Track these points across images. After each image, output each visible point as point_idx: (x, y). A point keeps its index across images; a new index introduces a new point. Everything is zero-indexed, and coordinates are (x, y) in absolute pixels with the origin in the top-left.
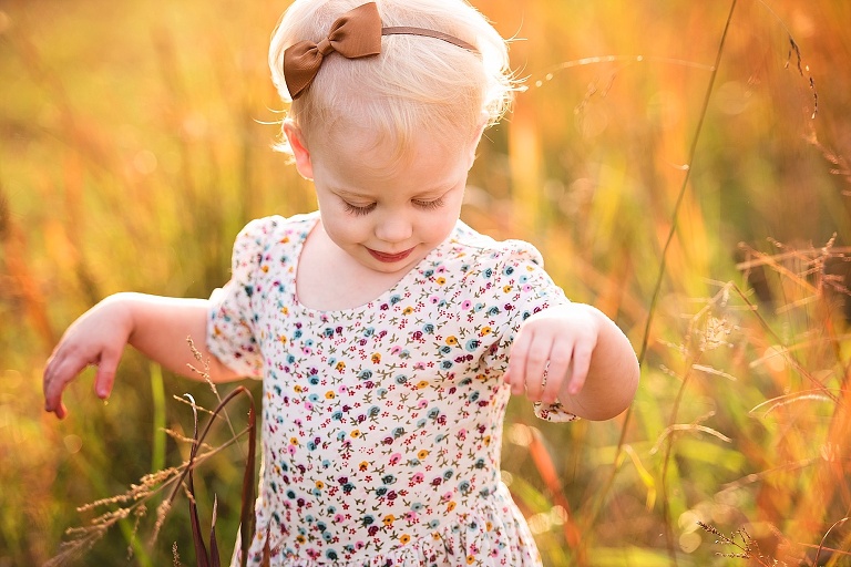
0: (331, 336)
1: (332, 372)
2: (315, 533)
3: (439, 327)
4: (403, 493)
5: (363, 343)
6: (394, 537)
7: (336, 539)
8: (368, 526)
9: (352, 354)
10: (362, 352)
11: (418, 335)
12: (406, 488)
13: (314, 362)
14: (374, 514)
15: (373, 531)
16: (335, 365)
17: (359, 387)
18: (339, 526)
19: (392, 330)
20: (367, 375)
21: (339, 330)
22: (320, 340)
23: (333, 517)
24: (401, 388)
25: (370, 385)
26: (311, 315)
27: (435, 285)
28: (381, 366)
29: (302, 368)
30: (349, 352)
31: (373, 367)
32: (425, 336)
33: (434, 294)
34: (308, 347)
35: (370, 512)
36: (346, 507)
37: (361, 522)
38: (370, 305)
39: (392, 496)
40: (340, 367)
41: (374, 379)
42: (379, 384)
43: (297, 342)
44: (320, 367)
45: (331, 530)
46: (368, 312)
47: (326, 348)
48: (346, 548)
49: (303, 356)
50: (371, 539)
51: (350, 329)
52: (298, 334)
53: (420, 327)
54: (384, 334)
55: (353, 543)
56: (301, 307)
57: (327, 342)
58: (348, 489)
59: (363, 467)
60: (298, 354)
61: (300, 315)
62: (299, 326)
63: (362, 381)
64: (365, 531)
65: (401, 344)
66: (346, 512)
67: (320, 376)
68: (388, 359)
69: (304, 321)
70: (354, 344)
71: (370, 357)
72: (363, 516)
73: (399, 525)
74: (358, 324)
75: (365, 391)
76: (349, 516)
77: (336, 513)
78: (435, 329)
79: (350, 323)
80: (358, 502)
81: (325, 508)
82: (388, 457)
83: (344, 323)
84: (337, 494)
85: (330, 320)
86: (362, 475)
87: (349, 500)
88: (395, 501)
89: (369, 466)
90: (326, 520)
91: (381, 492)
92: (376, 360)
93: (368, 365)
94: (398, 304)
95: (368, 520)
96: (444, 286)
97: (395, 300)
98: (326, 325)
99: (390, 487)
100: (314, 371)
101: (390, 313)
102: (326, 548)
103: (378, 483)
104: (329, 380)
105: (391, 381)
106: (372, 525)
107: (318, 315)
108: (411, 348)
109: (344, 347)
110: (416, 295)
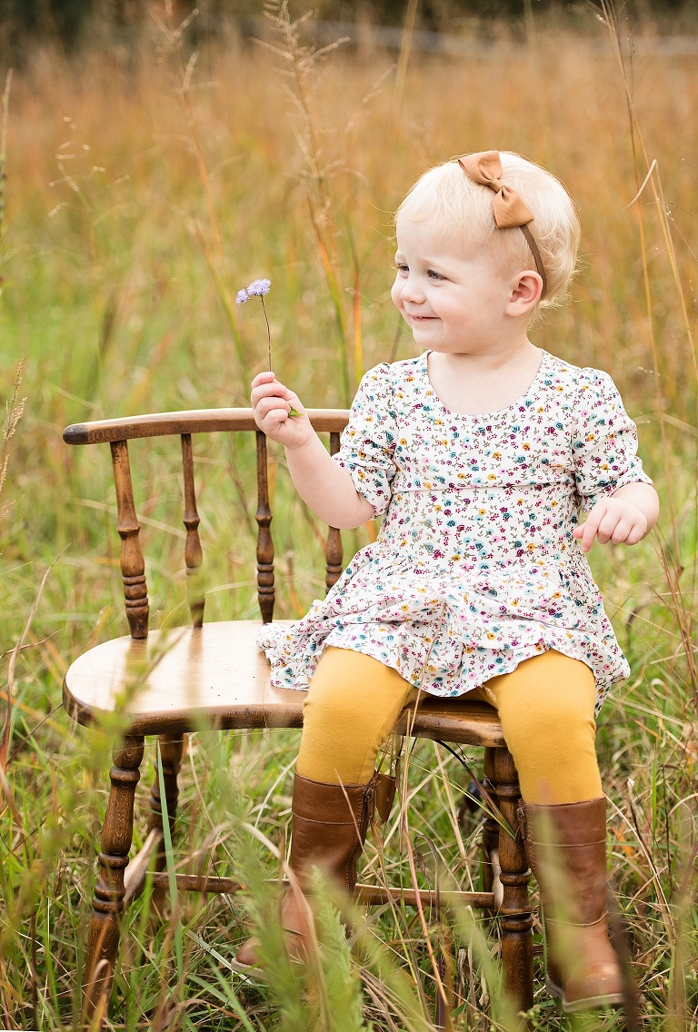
0: (484, 434)
1: (490, 460)
2: (471, 552)
3: (567, 426)
4: (539, 529)
5: (513, 437)
6: (533, 561)
7: (491, 556)
8: (518, 549)
9: (505, 446)
10: (513, 444)
11: (551, 430)
12: (541, 526)
13: (474, 454)
14: (522, 540)
15: (520, 553)
16: (491, 455)
17: (516, 469)
18: (495, 546)
19: (533, 425)
20: (521, 459)
21: (489, 428)
22: (476, 437)
23: (491, 538)
24: (543, 467)
25: (524, 467)
26: (464, 419)
27: (556, 392)
28: (531, 452)
29: (463, 460)
30: (502, 444)
31: (525, 454)
32: (557, 431)
33: (557, 399)
34: (466, 443)
35: (519, 539)
36: (503, 530)
37: (513, 544)
38: (511, 408)
39: (533, 530)
40: (497, 457)
41: (527, 462)
42: (531, 465)
43: (457, 441)
44: (478, 457)
45: (487, 548)
46: (510, 414)
47: (481, 444)
48: (498, 563)
49: (463, 450)
50: (518, 559)
51: (497, 427)
52: (456, 435)
53: (552, 424)
54: (527, 429)
55: (504, 561)
56: (454, 415)
57: (481, 439)
58: (507, 518)
59: (520, 503)
60: (458, 449)
61: (453, 421)
62: (454, 429)
63: (518, 464)
64: (515, 552)
65: (541, 434)
66: (503, 534)
67: (479, 465)
68: (534, 446)
69: (458, 424)
70: (504, 438)
71: (521, 447)
72: (515, 540)
73: (537, 552)
74: (504, 423)
75: (521, 471)
76: (504, 538)
77: (493, 535)
78: (564, 427)
79: (497, 423)
80: (512, 528)
81: (485, 531)
82: (536, 500)
83: (492, 423)
84: (497, 520)
85: (481, 421)
86: (518, 508)
87: (506, 525)
88: (535, 533)
89: (523, 503)
90: (484, 540)
91: (527, 524)
92: (527, 448)
93: (521, 452)
94: (532, 406)
95: (518, 544)
96: (563, 393)
97: (528, 404)
98: (478, 426)
99: (533, 523)
100: (474, 461)
101: (527, 413)
102: (480, 562)
103: (526, 518)
104: (488, 466)
105: (538, 462)
106: (520, 548)
107: (469, 419)
108: (548, 438)
109: (497, 441)
110: (543, 399)
